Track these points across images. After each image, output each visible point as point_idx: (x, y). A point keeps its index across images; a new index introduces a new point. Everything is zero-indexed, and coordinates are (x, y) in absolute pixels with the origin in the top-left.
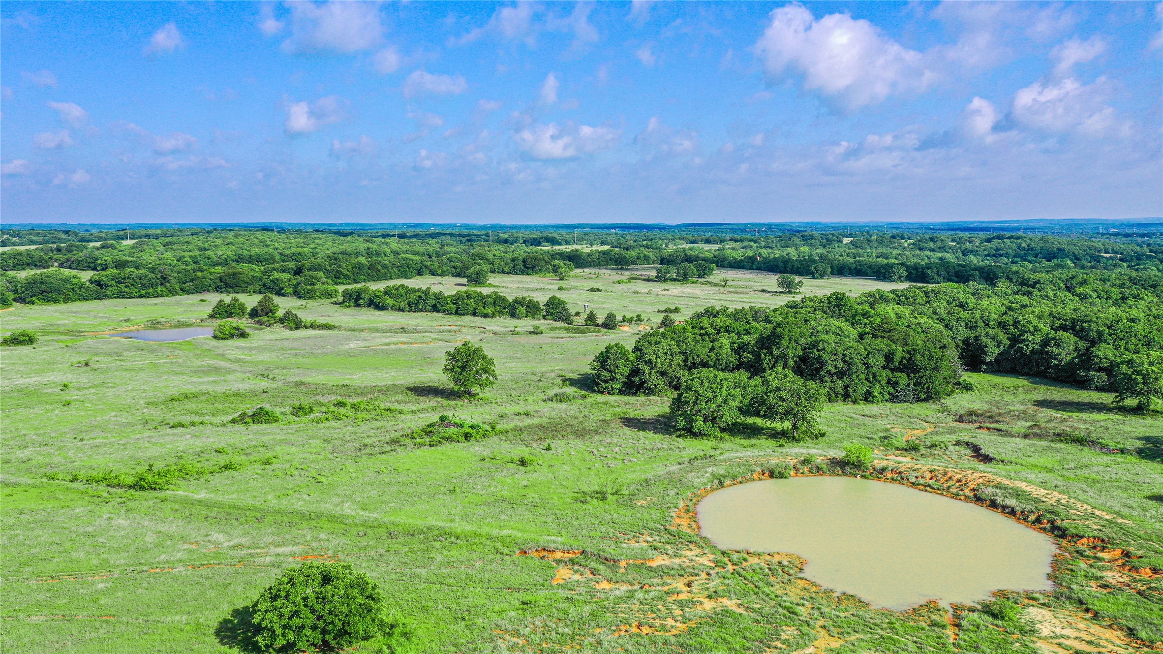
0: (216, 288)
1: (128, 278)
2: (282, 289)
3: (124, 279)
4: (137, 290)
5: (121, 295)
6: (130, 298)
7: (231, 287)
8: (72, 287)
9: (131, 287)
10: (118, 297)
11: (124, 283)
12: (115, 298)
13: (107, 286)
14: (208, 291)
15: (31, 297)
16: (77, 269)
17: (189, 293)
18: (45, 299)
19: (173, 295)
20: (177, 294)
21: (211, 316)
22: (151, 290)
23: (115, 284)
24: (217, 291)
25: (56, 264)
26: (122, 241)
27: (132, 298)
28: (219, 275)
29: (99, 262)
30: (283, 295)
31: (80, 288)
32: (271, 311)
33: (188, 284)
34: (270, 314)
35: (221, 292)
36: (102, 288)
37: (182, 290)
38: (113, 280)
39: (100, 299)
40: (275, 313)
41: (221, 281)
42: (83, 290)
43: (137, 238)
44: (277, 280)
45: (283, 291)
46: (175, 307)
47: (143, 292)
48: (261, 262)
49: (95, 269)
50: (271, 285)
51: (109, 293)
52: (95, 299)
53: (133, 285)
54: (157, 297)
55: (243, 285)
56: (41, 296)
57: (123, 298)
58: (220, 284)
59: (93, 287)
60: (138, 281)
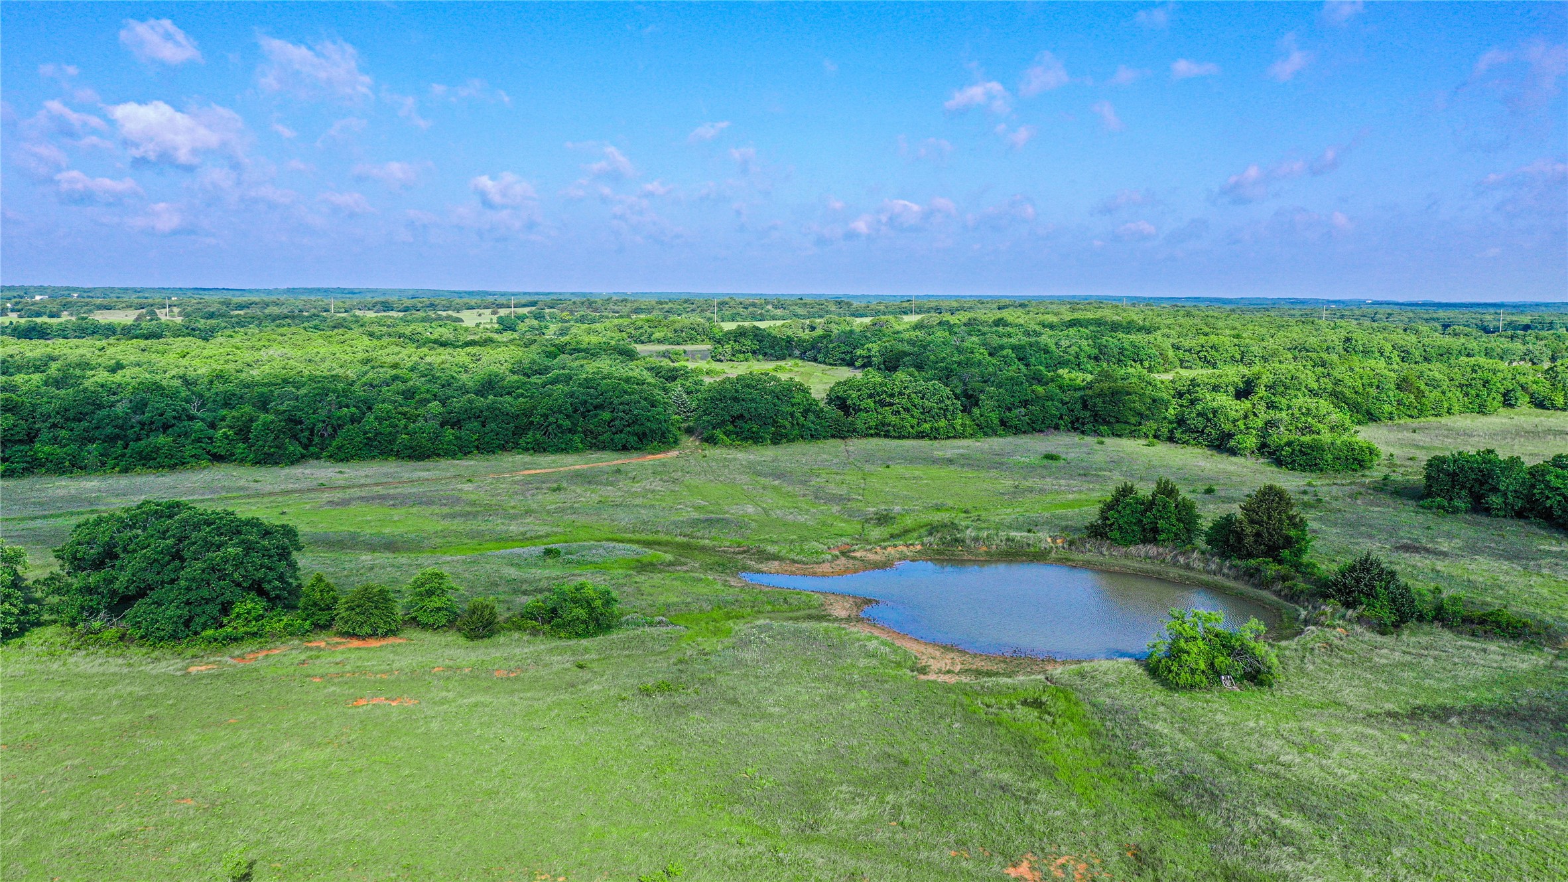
0: (1072, 423)
1: (900, 394)
2: (1230, 436)
3: (892, 395)
4: (915, 421)
5: (882, 431)
6: (899, 438)
7: (1106, 422)
8: (789, 409)
9: (904, 415)
10: (878, 435)
11: (891, 404)
12: (872, 435)
13: (858, 410)
14: (1057, 427)
15: (714, 428)
16: (825, 363)
17: (1018, 431)
18: (737, 434)
19: (986, 435)
20: (995, 433)
21: (1097, 532)
22: (943, 423)
23: (872, 405)
24: (1075, 429)
25: (797, 352)
26: (904, 317)
27: (904, 437)
28: (1078, 394)
29: (859, 352)
30: (1233, 452)
31: (805, 414)
32: (1288, 542)
33: (1015, 412)
34: (1286, 553)
35: (1083, 433)
36: (847, 414)
37: (1003, 423)
38: (871, 396)
39: (843, 438)
40: (1301, 551)
41: (1085, 406)
42: (811, 416)
43: (924, 312)
44: (1215, 412)
45: (1232, 443)
46: (993, 473)
47: (926, 426)
48: (1142, 361)
49: (851, 364)
50: (1200, 423)
51: (859, 424)
52: (833, 436)
53: (907, 410)
54: (954, 437)
55: (1133, 420)
56: (730, 427)
57: (886, 436)
58: (1082, 414)
59: (832, 412)
60: (917, 401)
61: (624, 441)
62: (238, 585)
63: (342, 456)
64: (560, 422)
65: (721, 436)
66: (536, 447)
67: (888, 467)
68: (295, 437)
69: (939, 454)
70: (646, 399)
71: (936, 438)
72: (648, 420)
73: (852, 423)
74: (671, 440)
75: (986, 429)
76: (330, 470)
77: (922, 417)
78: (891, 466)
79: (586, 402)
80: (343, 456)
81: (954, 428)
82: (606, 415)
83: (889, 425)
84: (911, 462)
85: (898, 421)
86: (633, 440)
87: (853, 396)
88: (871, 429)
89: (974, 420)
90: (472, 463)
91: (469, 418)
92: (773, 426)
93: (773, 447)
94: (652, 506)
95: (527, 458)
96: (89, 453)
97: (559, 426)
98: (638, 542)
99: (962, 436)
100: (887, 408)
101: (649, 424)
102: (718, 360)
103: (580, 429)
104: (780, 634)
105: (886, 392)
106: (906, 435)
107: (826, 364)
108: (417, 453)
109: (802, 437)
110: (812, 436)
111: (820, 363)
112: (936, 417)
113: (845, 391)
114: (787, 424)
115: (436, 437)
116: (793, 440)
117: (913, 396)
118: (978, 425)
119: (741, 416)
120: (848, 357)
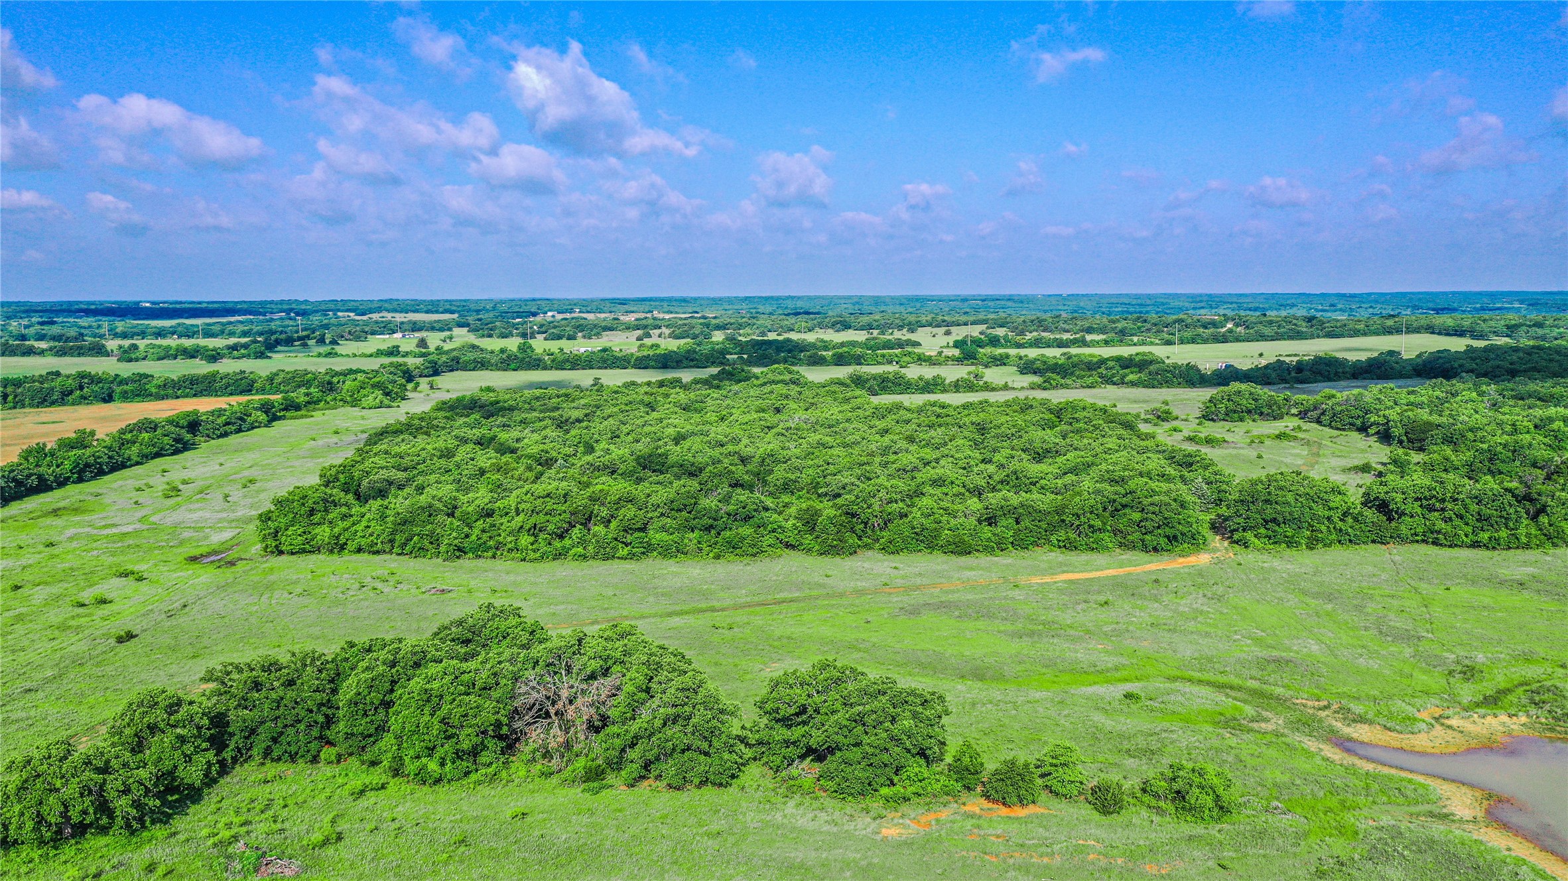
61: (1155, 543)
62: (908, 751)
63: (891, 549)
64: (1092, 522)
65: (1253, 539)
66: (1068, 545)
67: (1448, 589)
68: (853, 530)
69: (1505, 572)
70: (1175, 500)
71: (1494, 548)
72: (1179, 523)
73: (1397, 529)
74: (1201, 542)
75: (1555, 540)
76: (886, 564)
77: (1478, 524)
78: (1453, 589)
79: (1115, 501)
80: (894, 549)
81: (1517, 538)
82: (1137, 516)
83: (1439, 532)
84: (1473, 582)
85: (1449, 528)
86: (1163, 541)
87: (1398, 500)
88: (1417, 535)
89: (1541, 530)
90: (1010, 561)
91: (1005, 514)
92: (1308, 530)
93: (1310, 552)
94: (1207, 634)
95: (1057, 556)
96: (690, 540)
97: (1091, 526)
98: (1209, 683)
99: (1527, 546)
100: (1436, 514)
101: (1180, 527)
102: (1209, 420)
103: (1109, 528)
104: (1413, 843)
105: (1434, 496)
106: (1459, 543)
107: (1332, 428)
108: (961, 548)
109: (1339, 542)
110: (1350, 541)
111: (1325, 426)
112: (1496, 526)
113: (1387, 493)
114: (1323, 528)
115: (974, 534)
116: (1330, 545)
117: (1468, 501)
118: (1545, 535)
119: (1274, 520)
120: (1358, 422)
